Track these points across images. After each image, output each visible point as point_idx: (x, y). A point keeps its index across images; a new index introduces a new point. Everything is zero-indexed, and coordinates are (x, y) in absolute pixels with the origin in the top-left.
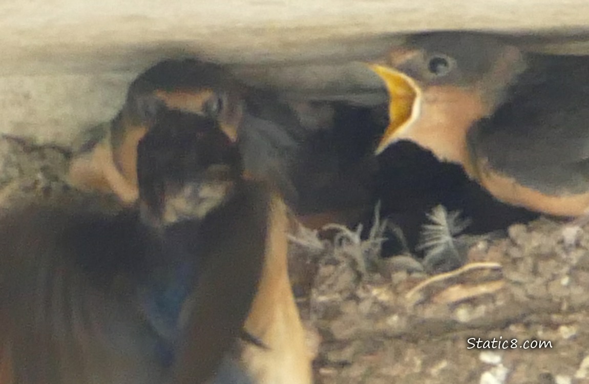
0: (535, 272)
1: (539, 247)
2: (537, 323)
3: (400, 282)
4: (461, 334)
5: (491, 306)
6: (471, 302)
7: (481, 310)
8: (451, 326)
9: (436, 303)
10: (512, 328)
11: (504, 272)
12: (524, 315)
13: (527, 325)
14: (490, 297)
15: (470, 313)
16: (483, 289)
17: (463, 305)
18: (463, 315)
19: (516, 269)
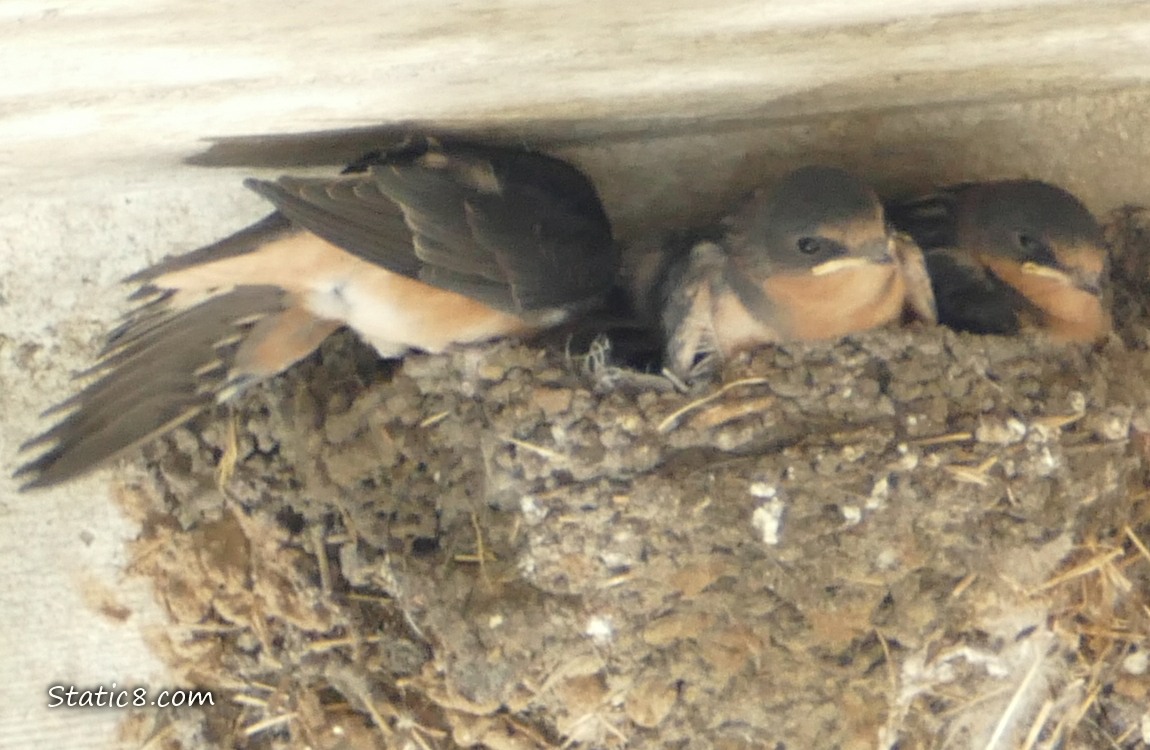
0: (809, 382)
1: (812, 354)
2: (816, 445)
3: (649, 406)
4: (724, 464)
5: (760, 429)
6: (735, 424)
7: (747, 435)
8: (710, 455)
9: (694, 429)
10: (786, 452)
11: (772, 386)
12: (800, 438)
13: (804, 449)
14: (757, 417)
15: (735, 438)
16: (748, 408)
17: (725, 428)
18: (725, 441)
19: (786, 380)
